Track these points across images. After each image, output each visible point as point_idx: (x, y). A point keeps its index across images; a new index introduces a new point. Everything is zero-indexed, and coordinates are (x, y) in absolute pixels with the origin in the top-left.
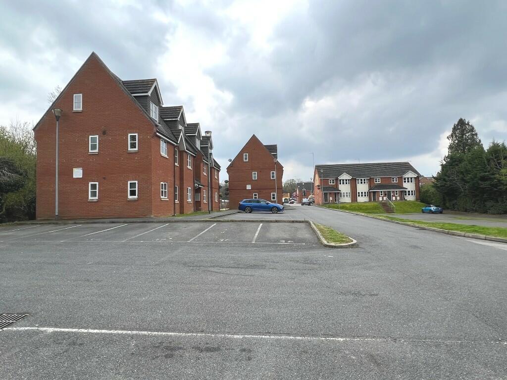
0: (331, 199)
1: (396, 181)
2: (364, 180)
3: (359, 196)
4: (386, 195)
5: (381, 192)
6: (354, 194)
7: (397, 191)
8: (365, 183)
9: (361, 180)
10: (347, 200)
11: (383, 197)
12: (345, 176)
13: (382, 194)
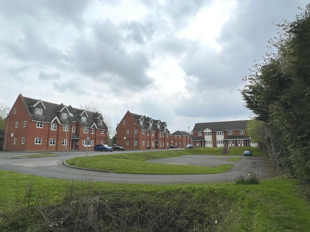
0: (198, 145)
1: (243, 133)
2: (221, 133)
3: (217, 143)
4: (234, 142)
5: (231, 141)
6: (215, 142)
7: (241, 140)
8: (221, 134)
9: (219, 133)
10: (209, 145)
11: (232, 144)
12: (208, 130)
13: (231, 142)
